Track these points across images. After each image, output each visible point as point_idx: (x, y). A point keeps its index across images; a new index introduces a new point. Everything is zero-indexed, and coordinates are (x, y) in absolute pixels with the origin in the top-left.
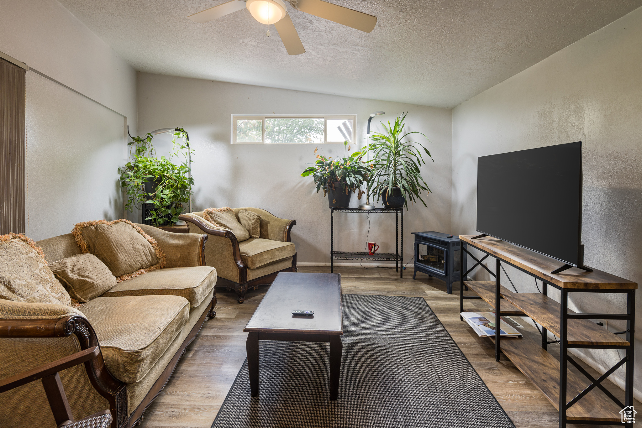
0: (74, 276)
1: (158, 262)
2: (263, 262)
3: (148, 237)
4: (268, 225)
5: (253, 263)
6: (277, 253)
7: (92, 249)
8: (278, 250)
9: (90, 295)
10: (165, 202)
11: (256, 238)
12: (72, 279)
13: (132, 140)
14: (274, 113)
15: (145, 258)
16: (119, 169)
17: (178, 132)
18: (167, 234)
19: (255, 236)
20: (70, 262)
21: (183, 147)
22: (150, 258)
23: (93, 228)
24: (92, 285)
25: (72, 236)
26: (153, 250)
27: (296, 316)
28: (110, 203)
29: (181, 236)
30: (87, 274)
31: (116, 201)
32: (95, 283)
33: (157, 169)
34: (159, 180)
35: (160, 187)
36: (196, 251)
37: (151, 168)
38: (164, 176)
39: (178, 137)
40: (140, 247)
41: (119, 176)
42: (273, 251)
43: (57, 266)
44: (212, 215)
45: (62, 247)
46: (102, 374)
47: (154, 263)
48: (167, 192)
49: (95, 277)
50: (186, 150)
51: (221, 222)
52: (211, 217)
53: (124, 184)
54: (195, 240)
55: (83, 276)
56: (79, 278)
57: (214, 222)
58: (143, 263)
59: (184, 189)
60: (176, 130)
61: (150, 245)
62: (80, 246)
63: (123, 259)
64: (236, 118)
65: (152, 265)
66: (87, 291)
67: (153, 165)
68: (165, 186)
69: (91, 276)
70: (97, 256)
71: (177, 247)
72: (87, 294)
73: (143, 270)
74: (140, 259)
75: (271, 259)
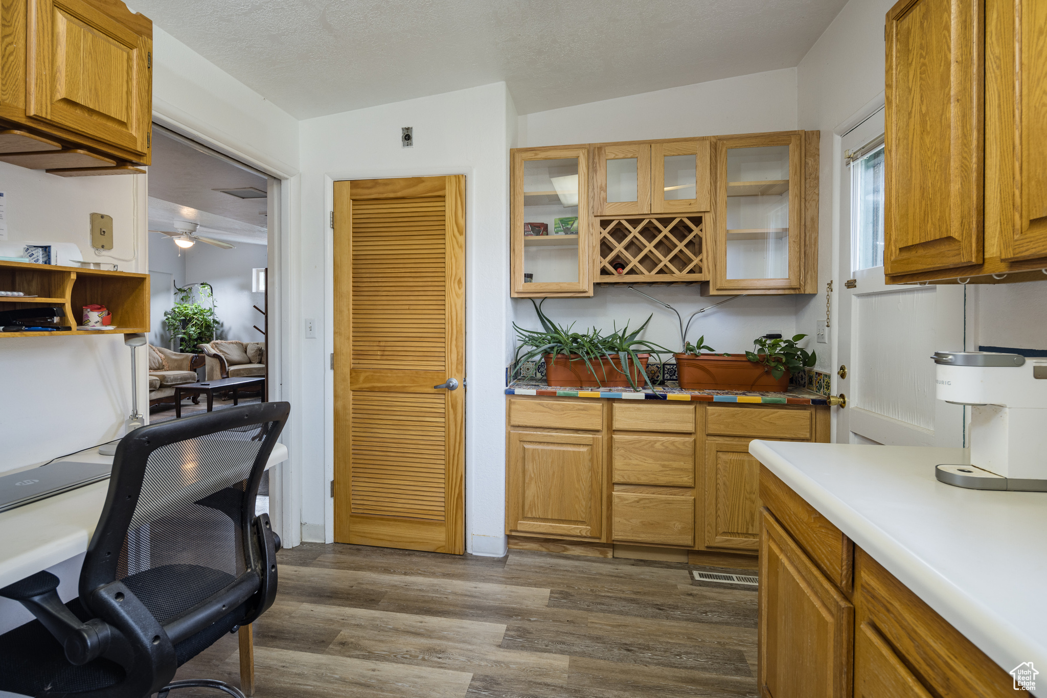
11: (254, 363)
13: (177, 291)
19: (254, 362)
33: (188, 313)
35: (190, 326)
37: (185, 312)
38: (194, 318)
48: (194, 329)
68: (193, 325)
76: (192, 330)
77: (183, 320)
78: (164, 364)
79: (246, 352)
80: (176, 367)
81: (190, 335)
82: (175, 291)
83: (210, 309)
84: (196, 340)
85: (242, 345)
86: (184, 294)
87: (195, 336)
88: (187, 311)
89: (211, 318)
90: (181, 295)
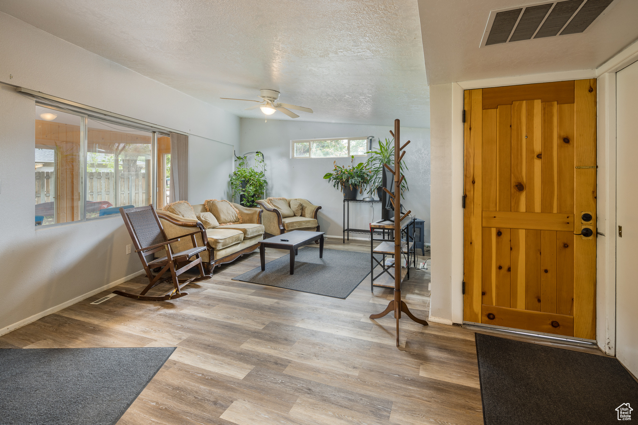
0: (203, 219)
1: (239, 221)
2: (294, 227)
3: (235, 209)
4: (306, 209)
5: (288, 227)
6: (303, 224)
7: (210, 211)
8: (304, 222)
9: (208, 227)
10: (250, 194)
11: (298, 216)
12: (202, 220)
13: (237, 159)
14: (315, 138)
15: (232, 218)
16: (229, 175)
17: (258, 154)
18: (244, 208)
19: (297, 215)
20: (202, 214)
21: (261, 162)
22: (235, 218)
23: (211, 202)
24: (209, 223)
25: (204, 205)
26: (237, 215)
27: (282, 240)
28: (225, 194)
29: (250, 209)
30: (207, 219)
31: (228, 193)
32: (210, 223)
33: (247, 175)
34: (248, 181)
35: (248, 185)
36: (256, 217)
37: (244, 174)
38: (251, 179)
39: (258, 157)
40: (231, 212)
41: (229, 179)
42: (301, 222)
43: (197, 214)
44: (271, 201)
45: (200, 208)
46: (207, 243)
47: (237, 221)
48: (251, 188)
49: (210, 221)
50: (262, 164)
51: (276, 205)
52: (271, 202)
53: (232, 183)
54: (256, 212)
55: (206, 219)
56: (205, 220)
57: (272, 205)
58: (231, 220)
59: (261, 186)
60: (257, 153)
61: (236, 213)
62: (206, 209)
63: (223, 217)
64: (294, 142)
65: (236, 222)
66: (207, 225)
67: (246, 173)
68: (251, 185)
69: (209, 220)
70: (212, 214)
71: (248, 214)
72: (207, 226)
73: (231, 223)
74: (230, 218)
75: (299, 226)
76: (251, 189)
77: (244, 181)
78: (239, 217)
79: (290, 206)
80: (248, 220)
81: (249, 192)
82: (235, 158)
83: (262, 172)
84: (253, 197)
85: (286, 200)
86: (241, 161)
87: (252, 194)
88: (246, 174)
89: (263, 178)
90: (239, 162)
